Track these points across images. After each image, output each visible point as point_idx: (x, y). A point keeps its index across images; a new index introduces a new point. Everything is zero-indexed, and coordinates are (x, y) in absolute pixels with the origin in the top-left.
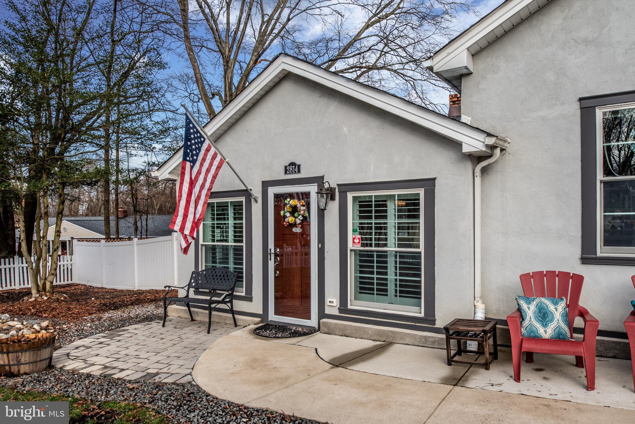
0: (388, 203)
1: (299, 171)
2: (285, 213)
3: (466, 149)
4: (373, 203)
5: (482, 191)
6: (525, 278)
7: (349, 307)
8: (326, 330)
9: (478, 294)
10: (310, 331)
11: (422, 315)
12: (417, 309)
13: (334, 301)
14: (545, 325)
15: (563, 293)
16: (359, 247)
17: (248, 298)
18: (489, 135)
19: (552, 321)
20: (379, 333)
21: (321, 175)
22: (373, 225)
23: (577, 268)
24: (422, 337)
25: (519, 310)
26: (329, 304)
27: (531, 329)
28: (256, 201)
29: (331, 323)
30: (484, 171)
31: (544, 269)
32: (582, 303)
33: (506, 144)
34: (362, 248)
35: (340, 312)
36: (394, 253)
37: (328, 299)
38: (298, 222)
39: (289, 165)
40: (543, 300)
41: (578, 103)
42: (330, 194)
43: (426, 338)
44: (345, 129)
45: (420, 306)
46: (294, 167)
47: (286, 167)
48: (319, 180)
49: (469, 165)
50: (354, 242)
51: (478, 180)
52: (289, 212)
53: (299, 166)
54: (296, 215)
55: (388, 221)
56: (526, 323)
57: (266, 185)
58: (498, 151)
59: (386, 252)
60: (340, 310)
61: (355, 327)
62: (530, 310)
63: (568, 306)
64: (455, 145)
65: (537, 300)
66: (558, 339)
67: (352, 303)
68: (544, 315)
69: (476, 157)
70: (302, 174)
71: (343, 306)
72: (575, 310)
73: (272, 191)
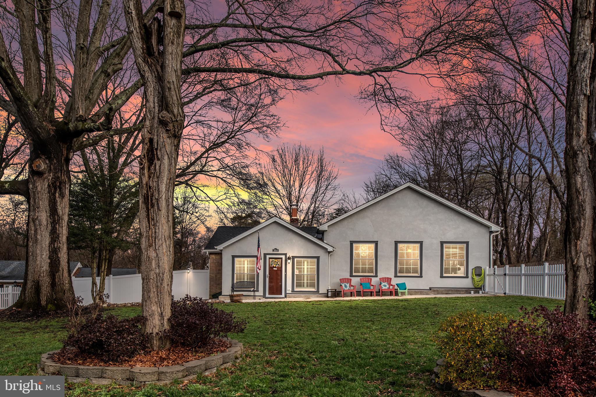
0: (305, 262)
3: (328, 250)
4: (302, 262)
5: (330, 260)
6: (340, 280)
8: (288, 297)
9: (329, 285)
10: (283, 298)
11: (316, 290)
13: (290, 289)
15: (348, 282)
16: (298, 274)
17: (258, 291)
18: (333, 247)
20: (305, 296)
21: (286, 253)
22: (302, 268)
23: (350, 277)
25: (341, 285)
26: (288, 290)
27: (344, 289)
28: (262, 259)
29: (289, 295)
30: (331, 255)
31: (343, 278)
32: (352, 284)
33: (336, 249)
36: (306, 275)
38: (277, 266)
39: (275, 249)
41: (350, 242)
42: (289, 259)
43: (317, 295)
45: (315, 288)
47: (273, 250)
49: (328, 254)
50: (296, 272)
51: (329, 258)
52: (274, 263)
53: (278, 250)
55: (305, 267)
57: (265, 255)
58: (334, 251)
59: (304, 275)
62: (343, 285)
64: (325, 249)
66: (349, 290)
67: (296, 289)
68: (346, 286)
69: (329, 252)
70: (279, 252)
71: (293, 291)
72: (351, 286)
73: (268, 257)
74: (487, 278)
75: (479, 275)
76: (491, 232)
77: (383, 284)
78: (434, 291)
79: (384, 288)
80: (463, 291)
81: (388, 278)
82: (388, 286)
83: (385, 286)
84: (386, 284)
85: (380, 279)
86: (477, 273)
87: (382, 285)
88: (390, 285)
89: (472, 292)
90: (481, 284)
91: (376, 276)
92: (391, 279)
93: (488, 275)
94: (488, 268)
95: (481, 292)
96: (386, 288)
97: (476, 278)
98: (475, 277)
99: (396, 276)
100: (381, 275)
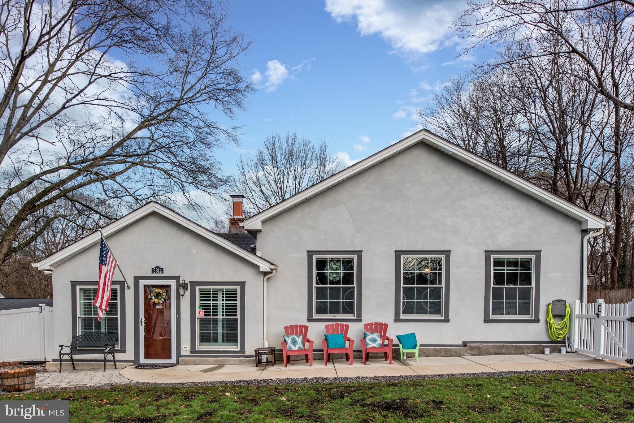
0: (218, 293)
1: (162, 272)
2: (151, 297)
3: (261, 269)
4: (211, 293)
5: (267, 289)
6: (286, 328)
7: (197, 349)
8: (183, 363)
9: (265, 337)
10: (173, 365)
11: (239, 349)
12: (236, 347)
13: (187, 347)
14: (295, 346)
15: (301, 333)
16: (203, 317)
17: (123, 350)
18: (272, 264)
19: (297, 344)
20: (216, 361)
21: (179, 275)
22: (211, 305)
23: (305, 323)
24: (240, 360)
25: (285, 341)
26: (183, 349)
27: (290, 348)
28: (129, 288)
29: (186, 359)
30: (268, 279)
31: (294, 324)
32: (308, 337)
33: (278, 268)
34: (205, 317)
35: (191, 353)
36: (221, 319)
37: (183, 346)
38: (161, 302)
39: (156, 268)
40: (294, 336)
41: (307, 253)
42: (185, 286)
43: (241, 360)
44: (194, 251)
45: (237, 345)
46: (158, 269)
47: (153, 269)
48: (177, 278)
49: (261, 276)
50: (199, 314)
51: (265, 284)
52: (154, 296)
53: (162, 269)
54: (160, 298)
55: (218, 302)
56: (288, 346)
57: (137, 279)
58: (274, 271)
59: (217, 319)
60: (191, 352)
61: (201, 359)
62: (289, 340)
63: (303, 338)
64: (257, 267)
65: (292, 336)
66: (300, 350)
67: (199, 348)
68: (294, 342)
69: (265, 273)
70: (165, 274)
71: (193, 349)
72: (306, 340)
73: (142, 283)
74: (576, 323)
75: (561, 317)
76: (585, 232)
77: (370, 336)
78: (472, 348)
79: (371, 345)
80: (528, 348)
81: (381, 324)
82: (379, 341)
83: (374, 341)
84: (376, 336)
85: (366, 326)
86: (558, 313)
87: (367, 340)
88: (384, 337)
89: (547, 351)
90: (563, 334)
91: (359, 320)
92: (386, 326)
93: (578, 316)
94: (578, 302)
95: (563, 350)
96: (376, 345)
97: (555, 323)
98: (552, 321)
99: (397, 320)
100: (368, 317)
